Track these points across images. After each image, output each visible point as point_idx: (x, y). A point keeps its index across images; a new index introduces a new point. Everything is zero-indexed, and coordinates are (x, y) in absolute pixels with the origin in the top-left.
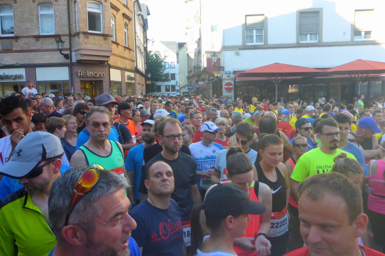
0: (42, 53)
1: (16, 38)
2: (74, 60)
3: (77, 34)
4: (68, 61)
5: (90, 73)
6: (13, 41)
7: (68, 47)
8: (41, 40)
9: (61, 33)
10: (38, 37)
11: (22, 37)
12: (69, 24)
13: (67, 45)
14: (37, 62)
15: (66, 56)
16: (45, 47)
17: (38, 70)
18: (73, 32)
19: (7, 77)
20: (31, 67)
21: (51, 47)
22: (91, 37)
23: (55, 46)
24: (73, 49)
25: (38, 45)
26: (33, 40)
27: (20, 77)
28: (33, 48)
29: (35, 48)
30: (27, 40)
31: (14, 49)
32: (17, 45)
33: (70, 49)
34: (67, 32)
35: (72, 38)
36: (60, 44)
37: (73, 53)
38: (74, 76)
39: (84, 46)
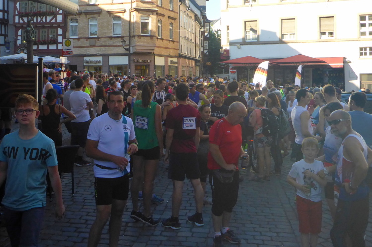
0: (113, 47)
1: (98, 38)
2: (132, 52)
3: (134, 36)
4: (128, 53)
5: (141, 60)
6: (96, 40)
7: (129, 43)
8: (113, 39)
9: (125, 35)
10: (111, 38)
11: (102, 37)
12: (130, 30)
13: (128, 43)
14: (110, 53)
15: (127, 50)
16: (115, 44)
17: (110, 58)
18: (132, 35)
19: (91, 62)
20: (106, 56)
21: (118, 44)
22: (142, 38)
23: (121, 44)
24: (131, 45)
25: (111, 42)
26: (108, 40)
27: (99, 62)
28: (107, 44)
29: (109, 44)
30: (104, 39)
31: (97, 45)
32: (98, 43)
33: (130, 45)
34: (128, 34)
35: (132, 38)
36: (124, 42)
37: (131, 48)
38: (132, 62)
39: (138, 44)
